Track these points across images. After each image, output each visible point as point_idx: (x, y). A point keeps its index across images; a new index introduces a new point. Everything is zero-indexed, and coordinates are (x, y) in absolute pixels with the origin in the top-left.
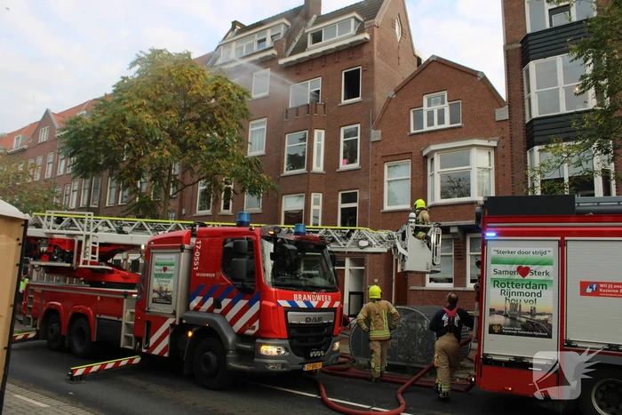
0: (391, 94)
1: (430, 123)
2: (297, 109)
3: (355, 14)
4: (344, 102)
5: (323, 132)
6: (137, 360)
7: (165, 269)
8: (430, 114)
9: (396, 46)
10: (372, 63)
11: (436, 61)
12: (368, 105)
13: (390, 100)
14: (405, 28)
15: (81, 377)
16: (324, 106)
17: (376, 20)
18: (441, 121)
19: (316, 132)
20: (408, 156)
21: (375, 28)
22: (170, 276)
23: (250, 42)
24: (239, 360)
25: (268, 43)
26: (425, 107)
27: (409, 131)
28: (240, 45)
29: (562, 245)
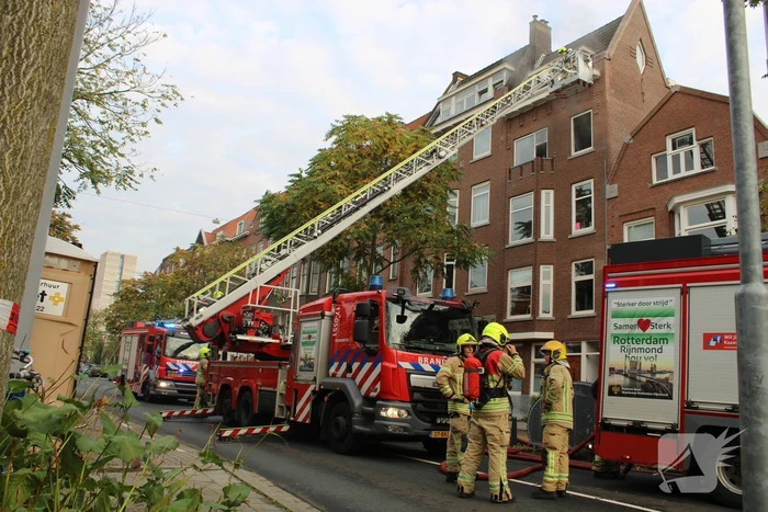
0: (627, 138)
1: (677, 170)
2: (521, 167)
3: (584, 48)
4: (574, 154)
5: (552, 192)
6: (285, 428)
7: (310, 337)
8: (676, 158)
9: (639, 79)
10: (604, 103)
11: (680, 92)
12: (602, 155)
13: (626, 146)
14: (649, 55)
15: (229, 438)
16: (552, 161)
17: (607, 52)
18: (689, 166)
19: (543, 192)
20: (651, 213)
21: (607, 62)
22: (313, 343)
23: (471, 94)
24: (364, 424)
25: (490, 94)
26: (669, 150)
27: (651, 182)
28: (460, 100)
29: (685, 292)
